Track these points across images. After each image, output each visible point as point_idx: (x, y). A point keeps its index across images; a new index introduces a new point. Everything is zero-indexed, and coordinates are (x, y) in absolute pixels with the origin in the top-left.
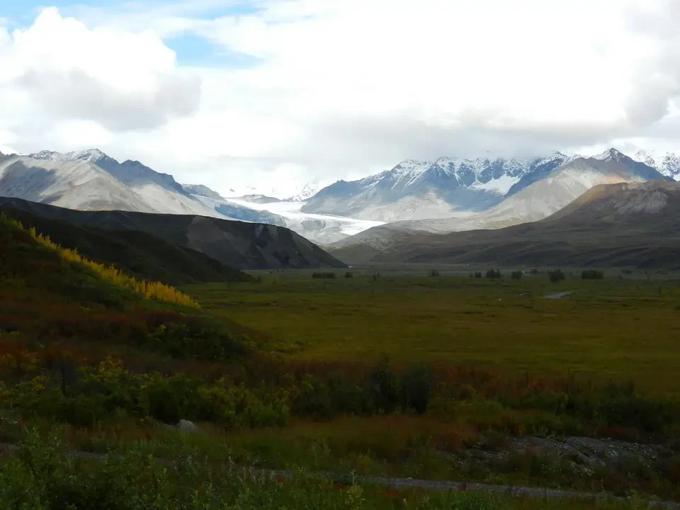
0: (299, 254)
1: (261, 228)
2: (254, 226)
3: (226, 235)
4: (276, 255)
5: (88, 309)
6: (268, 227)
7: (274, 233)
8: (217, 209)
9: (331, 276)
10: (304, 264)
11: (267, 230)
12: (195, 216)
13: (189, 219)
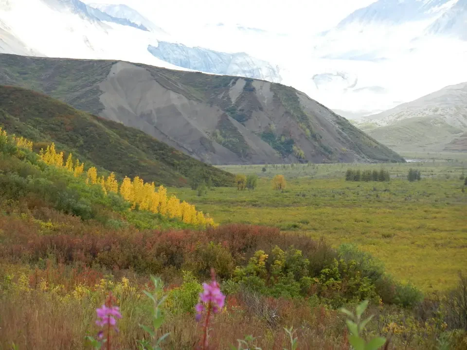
0: (314, 136)
1: (240, 85)
2: (226, 82)
3: (176, 99)
4: (268, 136)
5: (49, 224)
6: (254, 84)
7: (265, 96)
8: (151, 50)
9: (382, 177)
10: (324, 154)
11: (253, 90)
12: (114, 62)
13: (103, 67)
